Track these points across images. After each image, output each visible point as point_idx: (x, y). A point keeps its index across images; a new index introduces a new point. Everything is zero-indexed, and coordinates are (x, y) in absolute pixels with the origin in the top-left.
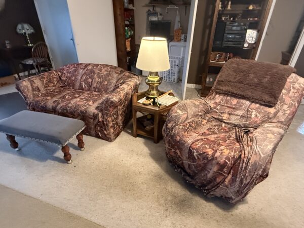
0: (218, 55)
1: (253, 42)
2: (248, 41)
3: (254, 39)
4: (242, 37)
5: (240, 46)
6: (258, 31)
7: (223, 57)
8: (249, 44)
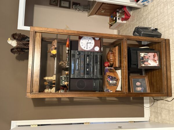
0: (111, 82)
1: (93, 42)
2: (92, 48)
3: (90, 41)
4: (88, 56)
5: (99, 56)
6: (80, 38)
7: (112, 74)
8: (95, 46)
